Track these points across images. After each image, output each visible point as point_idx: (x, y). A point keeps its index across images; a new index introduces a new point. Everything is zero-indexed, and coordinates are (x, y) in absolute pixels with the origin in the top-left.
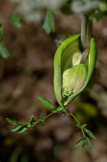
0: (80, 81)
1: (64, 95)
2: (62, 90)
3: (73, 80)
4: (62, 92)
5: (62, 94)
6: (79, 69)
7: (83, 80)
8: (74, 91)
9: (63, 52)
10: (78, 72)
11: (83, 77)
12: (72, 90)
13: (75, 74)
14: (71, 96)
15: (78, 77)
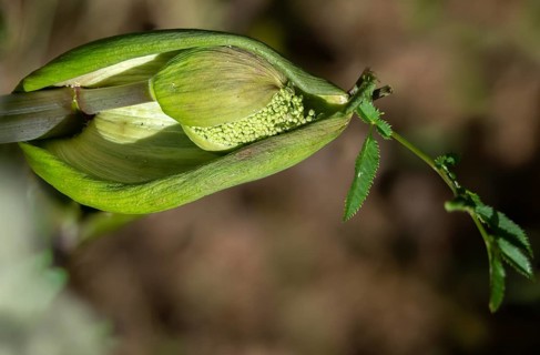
0: (229, 70)
1: (305, 114)
2: (286, 132)
3: (233, 99)
4: (295, 129)
5: (302, 126)
6: (177, 91)
7: (220, 57)
8: (278, 80)
9: (126, 185)
10: (194, 91)
11: (207, 60)
12: (276, 87)
13: (205, 100)
14: (303, 87)
15: (212, 84)
